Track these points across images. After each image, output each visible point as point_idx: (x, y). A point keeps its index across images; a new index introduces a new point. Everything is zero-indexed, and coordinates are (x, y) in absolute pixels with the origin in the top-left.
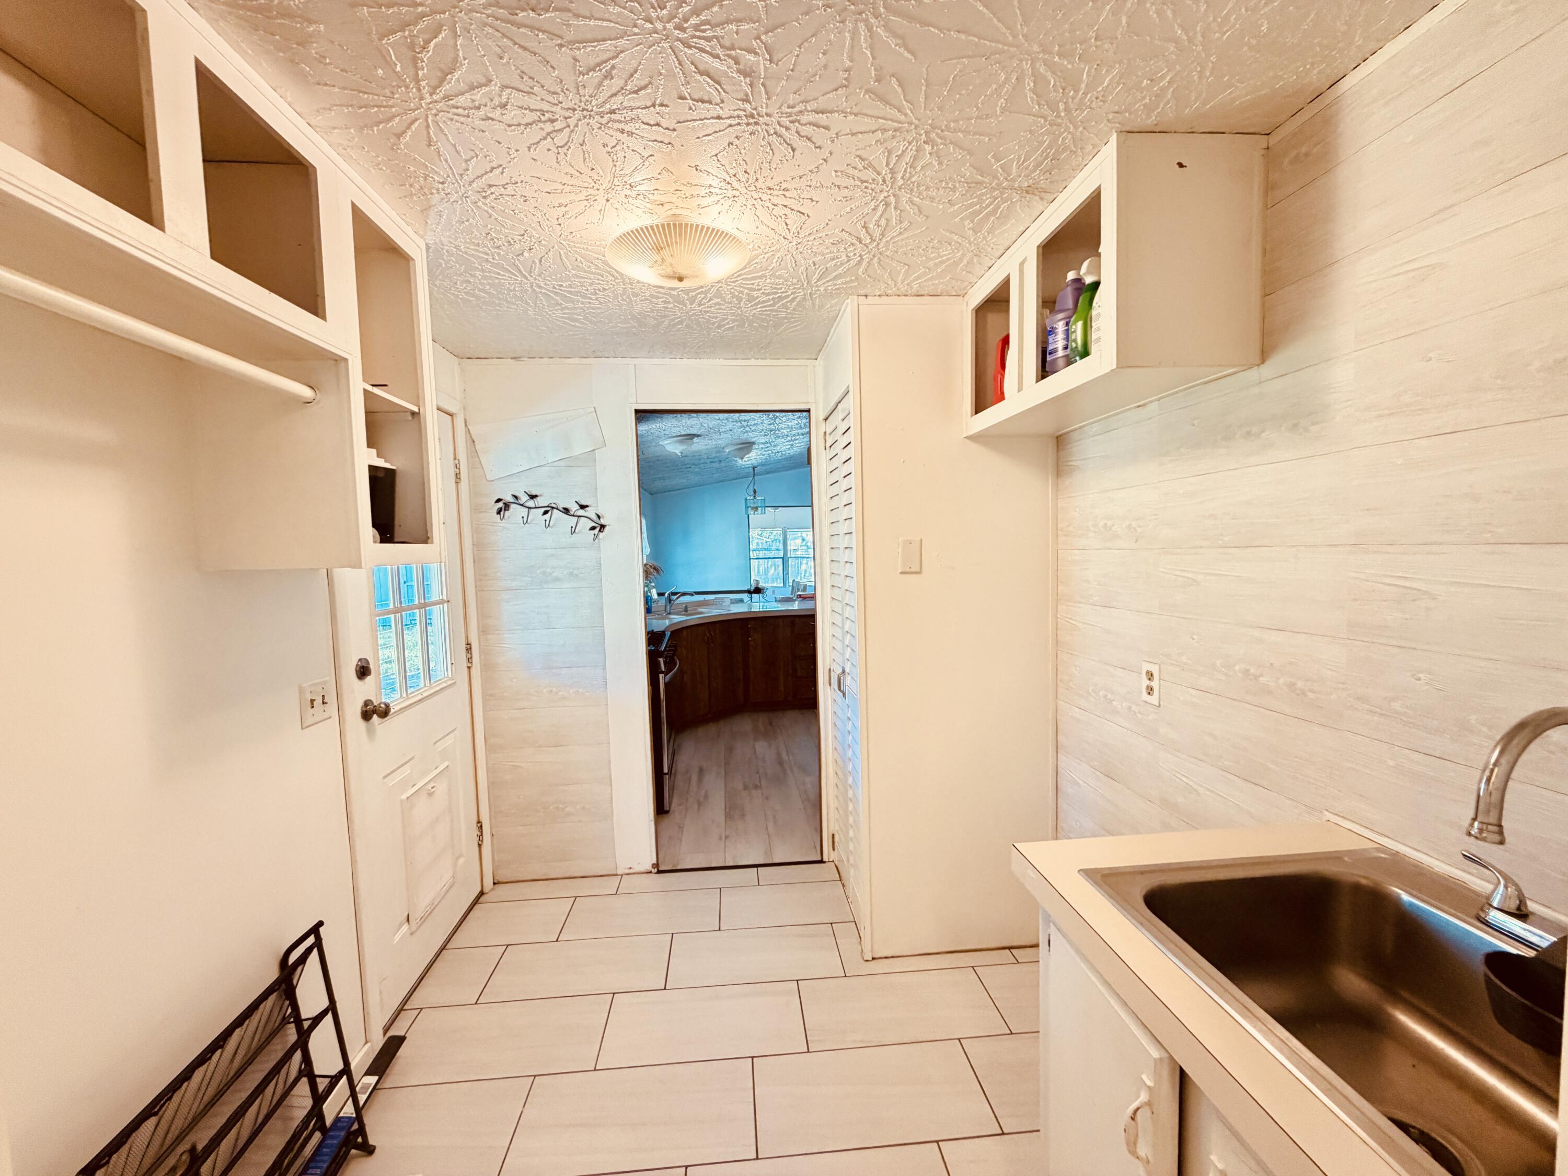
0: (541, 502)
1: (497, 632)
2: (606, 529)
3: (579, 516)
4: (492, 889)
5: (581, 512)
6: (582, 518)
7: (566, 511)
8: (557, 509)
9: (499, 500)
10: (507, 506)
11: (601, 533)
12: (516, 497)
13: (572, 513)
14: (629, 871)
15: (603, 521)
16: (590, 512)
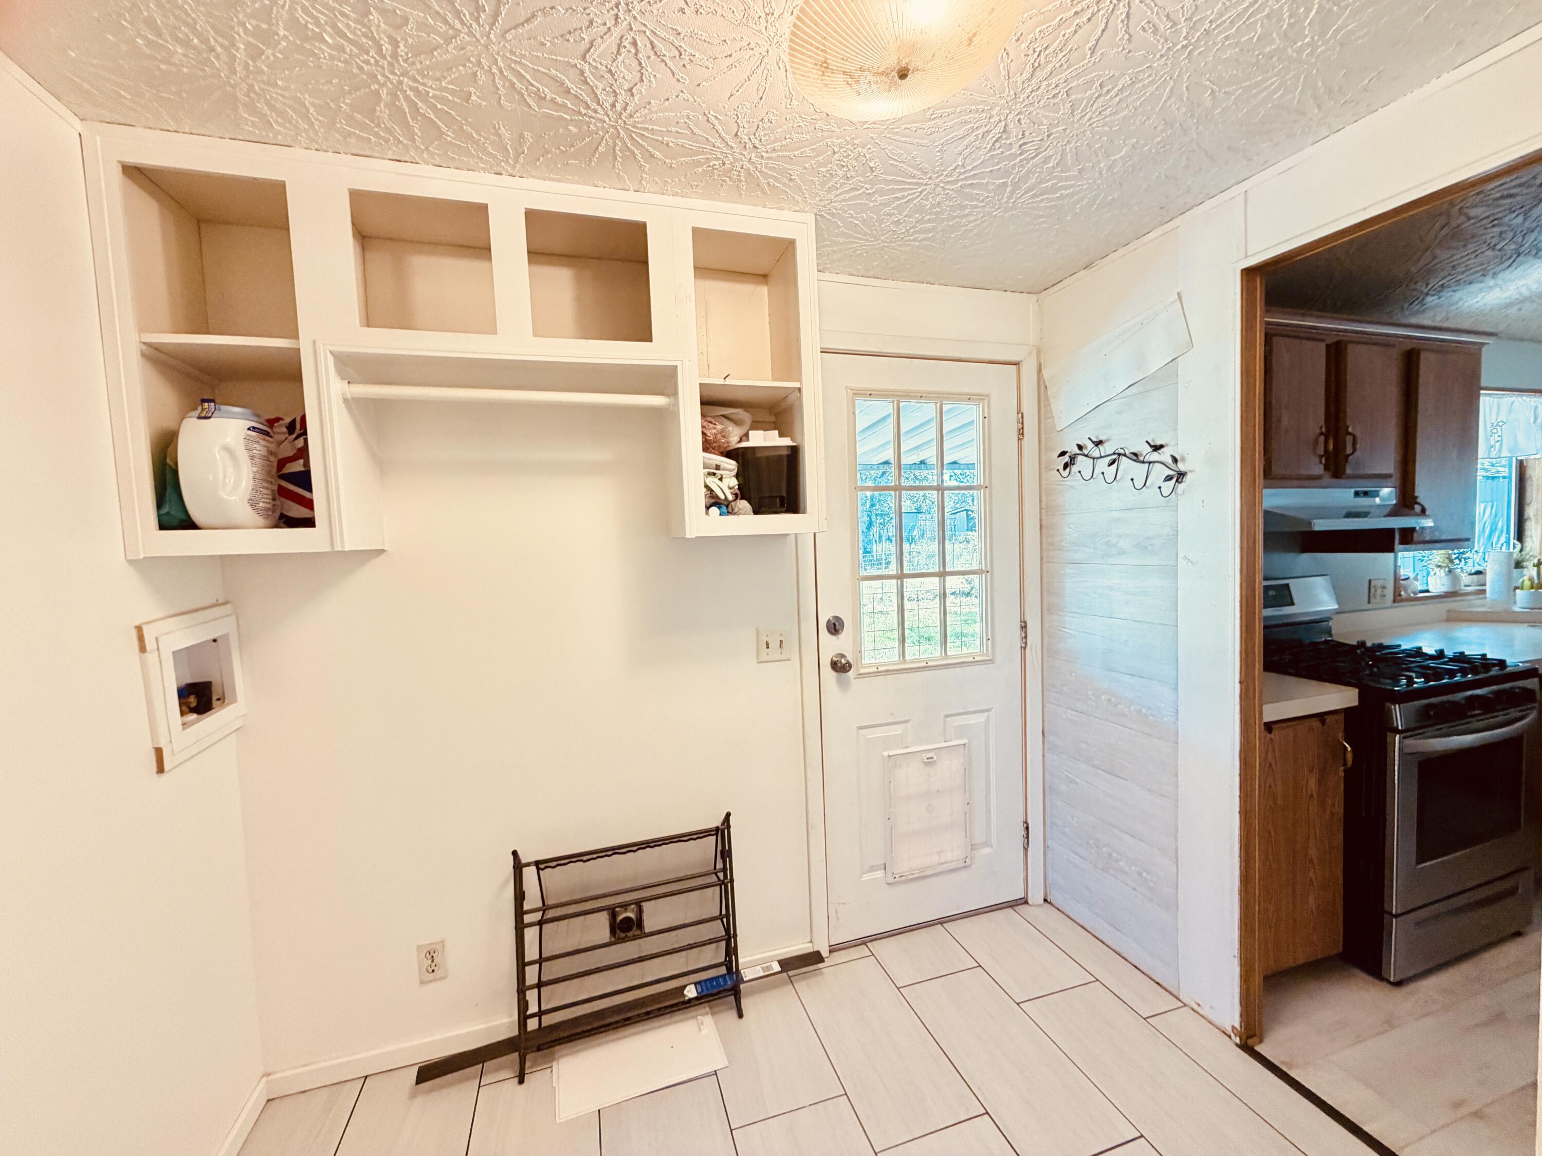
0: (1107, 449)
1: (1061, 613)
2: (1188, 479)
3: (1150, 463)
4: (1039, 906)
5: (1155, 456)
6: (1157, 465)
7: (1135, 457)
8: (1125, 455)
9: (1063, 454)
10: (1073, 459)
11: (1180, 485)
12: (1080, 447)
13: (1141, 459)
14: (1196, 1007)
15: (1181, 467)
16: (1165, 455)
